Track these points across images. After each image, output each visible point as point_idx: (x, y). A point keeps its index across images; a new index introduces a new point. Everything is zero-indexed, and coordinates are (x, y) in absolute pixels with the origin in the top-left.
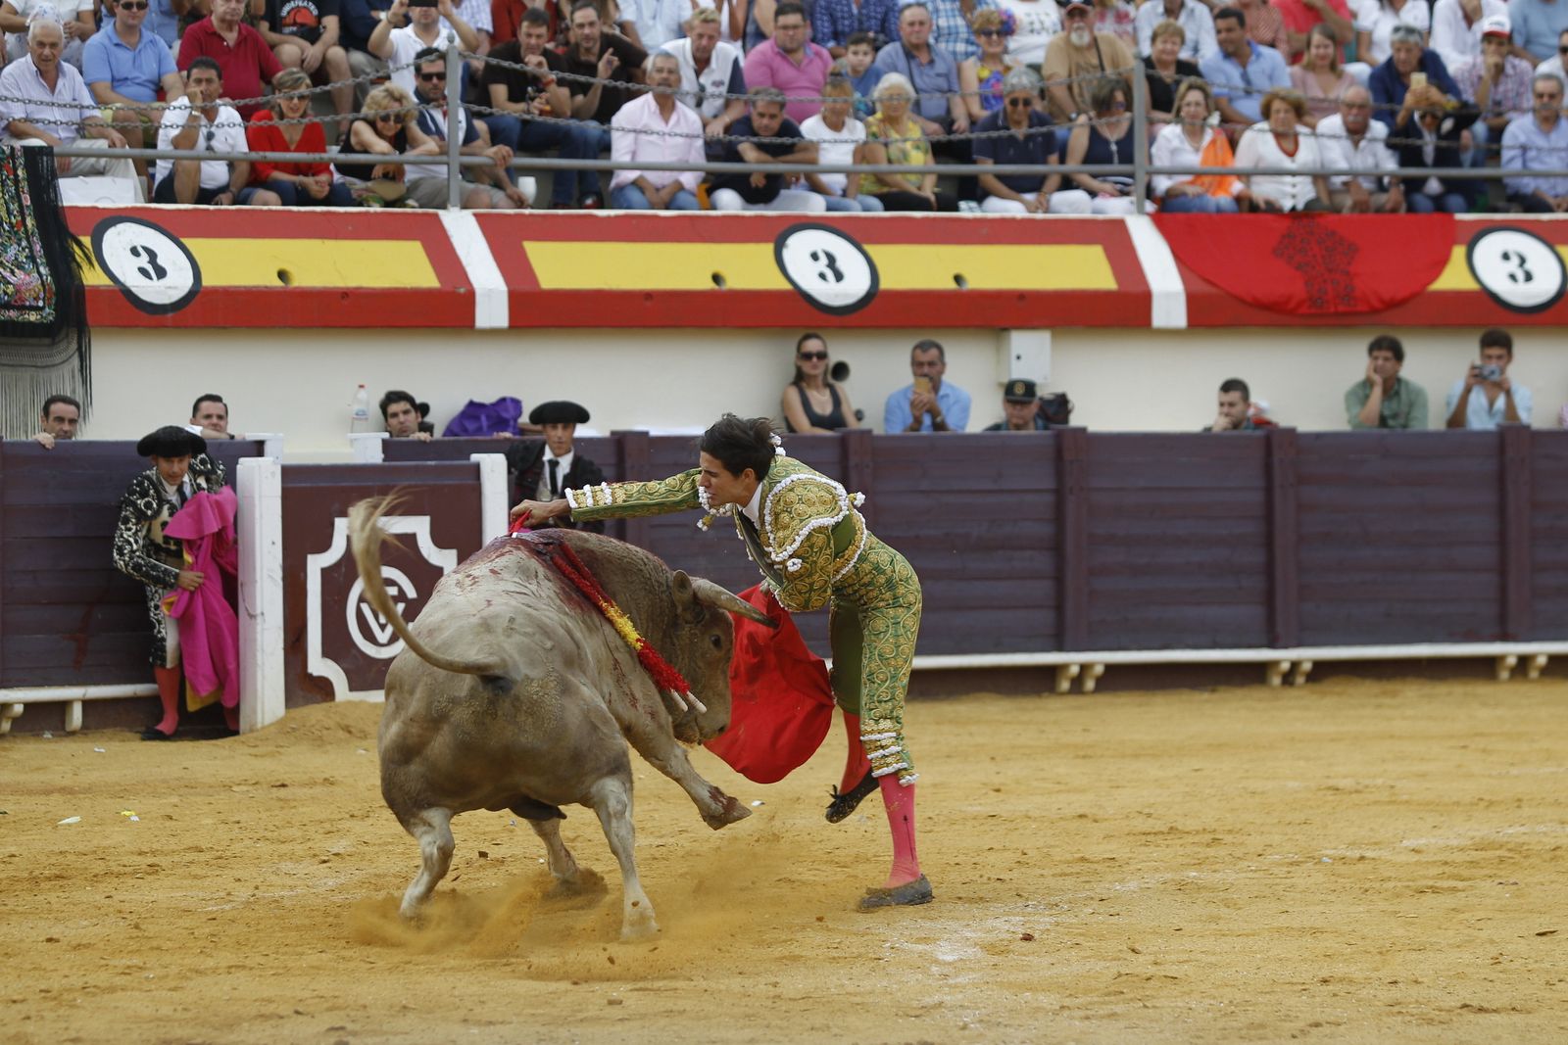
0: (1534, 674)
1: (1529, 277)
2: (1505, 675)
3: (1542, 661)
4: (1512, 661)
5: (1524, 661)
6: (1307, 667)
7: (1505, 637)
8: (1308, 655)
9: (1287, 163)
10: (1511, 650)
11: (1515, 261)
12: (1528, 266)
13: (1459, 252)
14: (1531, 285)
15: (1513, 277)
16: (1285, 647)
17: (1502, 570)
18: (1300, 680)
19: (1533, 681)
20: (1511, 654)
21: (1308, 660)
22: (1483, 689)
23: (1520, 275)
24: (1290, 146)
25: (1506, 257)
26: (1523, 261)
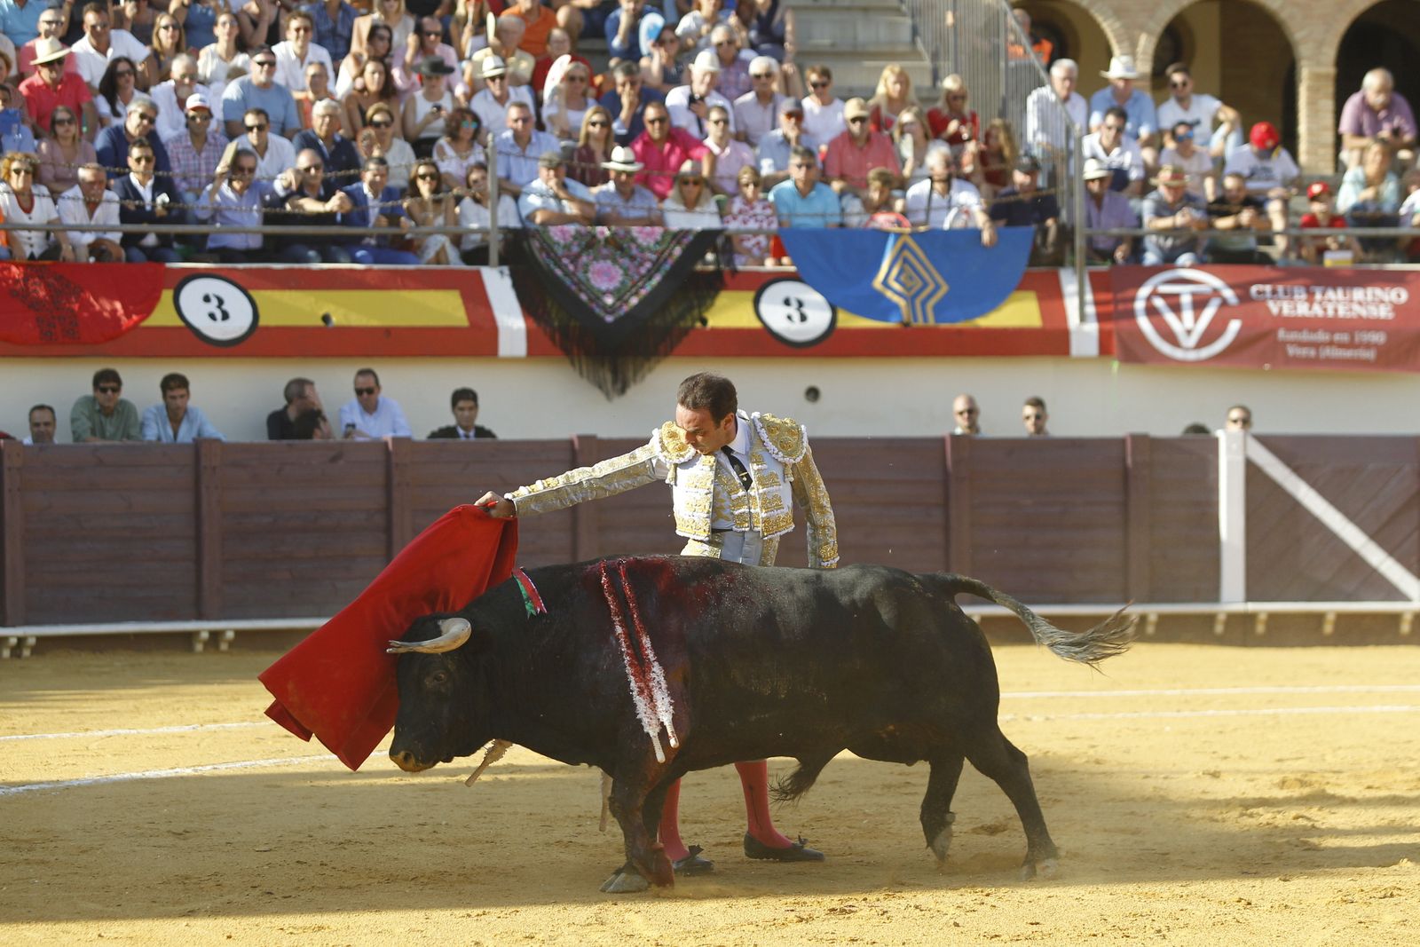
0: (224, 647)
1: (225, 316)
2: (199, 647)
3: (230, 635)
4: (205, 635)
5: (216, 636)
6: (32, 641)
7: (200, 616)
8: (32, 632)
9: (24, 218)
10: (204, 627)
11: (215, 302)
12: (225, 307)
13: (167, 295)
14: (226, 323)
15: (212, 316)
16: (13, 625)
17: (198, 561)
18: (26, 653)
19: (223, 652)
20: (204, 630)
21: (32, 636)
22: (180, 659)
23: (219, 315)
24: (27, 205)
25: (207, 299)
26: (221, 302)
